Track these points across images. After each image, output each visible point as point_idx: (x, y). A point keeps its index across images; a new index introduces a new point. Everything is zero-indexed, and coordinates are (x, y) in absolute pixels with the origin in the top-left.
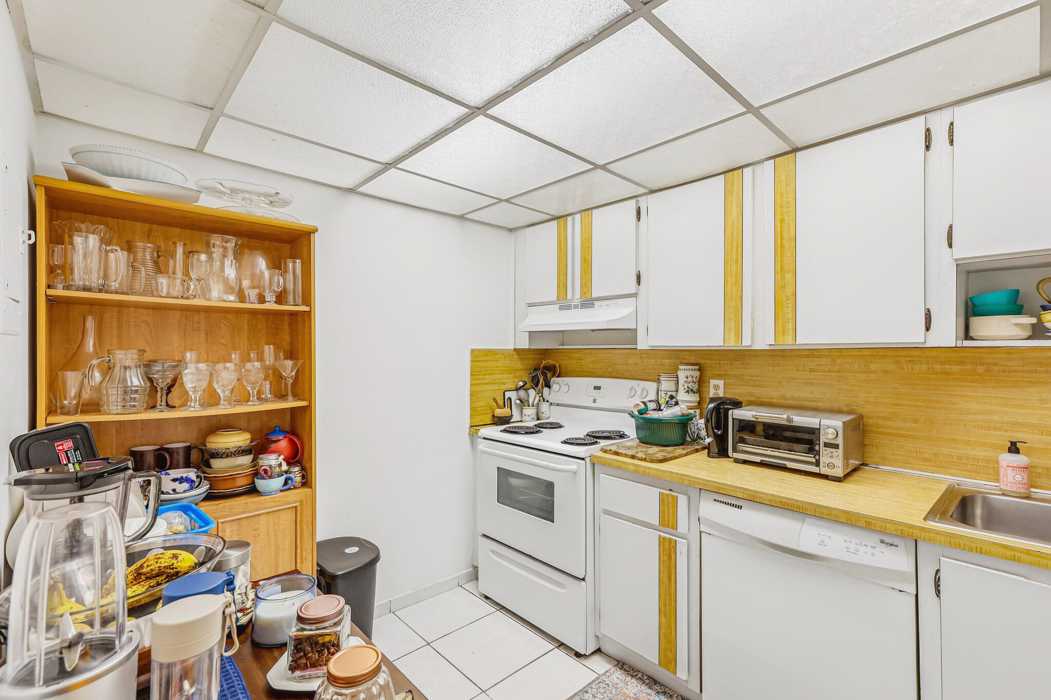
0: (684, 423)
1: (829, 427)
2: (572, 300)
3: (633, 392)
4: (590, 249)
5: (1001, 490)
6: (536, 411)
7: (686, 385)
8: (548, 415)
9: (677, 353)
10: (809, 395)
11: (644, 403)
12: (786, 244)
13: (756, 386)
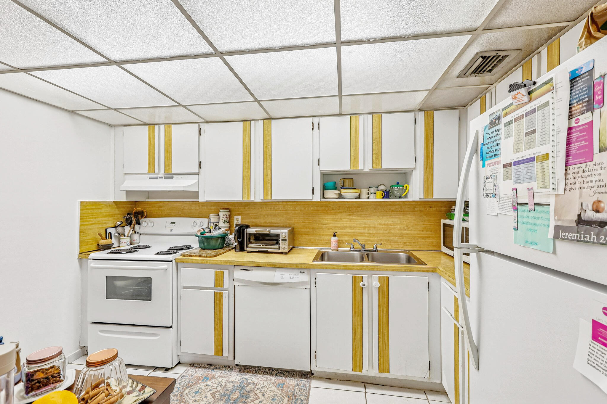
0: (223, 237)
1: (283, 233)
2: (158, 173)
3: (195, 224)
4: (171, 146)
5: (332, 249)
6: (130, 239)
7: (223, 219)
8: (138, 241)
9: (218, 203)
10: (275, 221)
11: (203, 229)
12: (268, 157)
13: (254, 218)
